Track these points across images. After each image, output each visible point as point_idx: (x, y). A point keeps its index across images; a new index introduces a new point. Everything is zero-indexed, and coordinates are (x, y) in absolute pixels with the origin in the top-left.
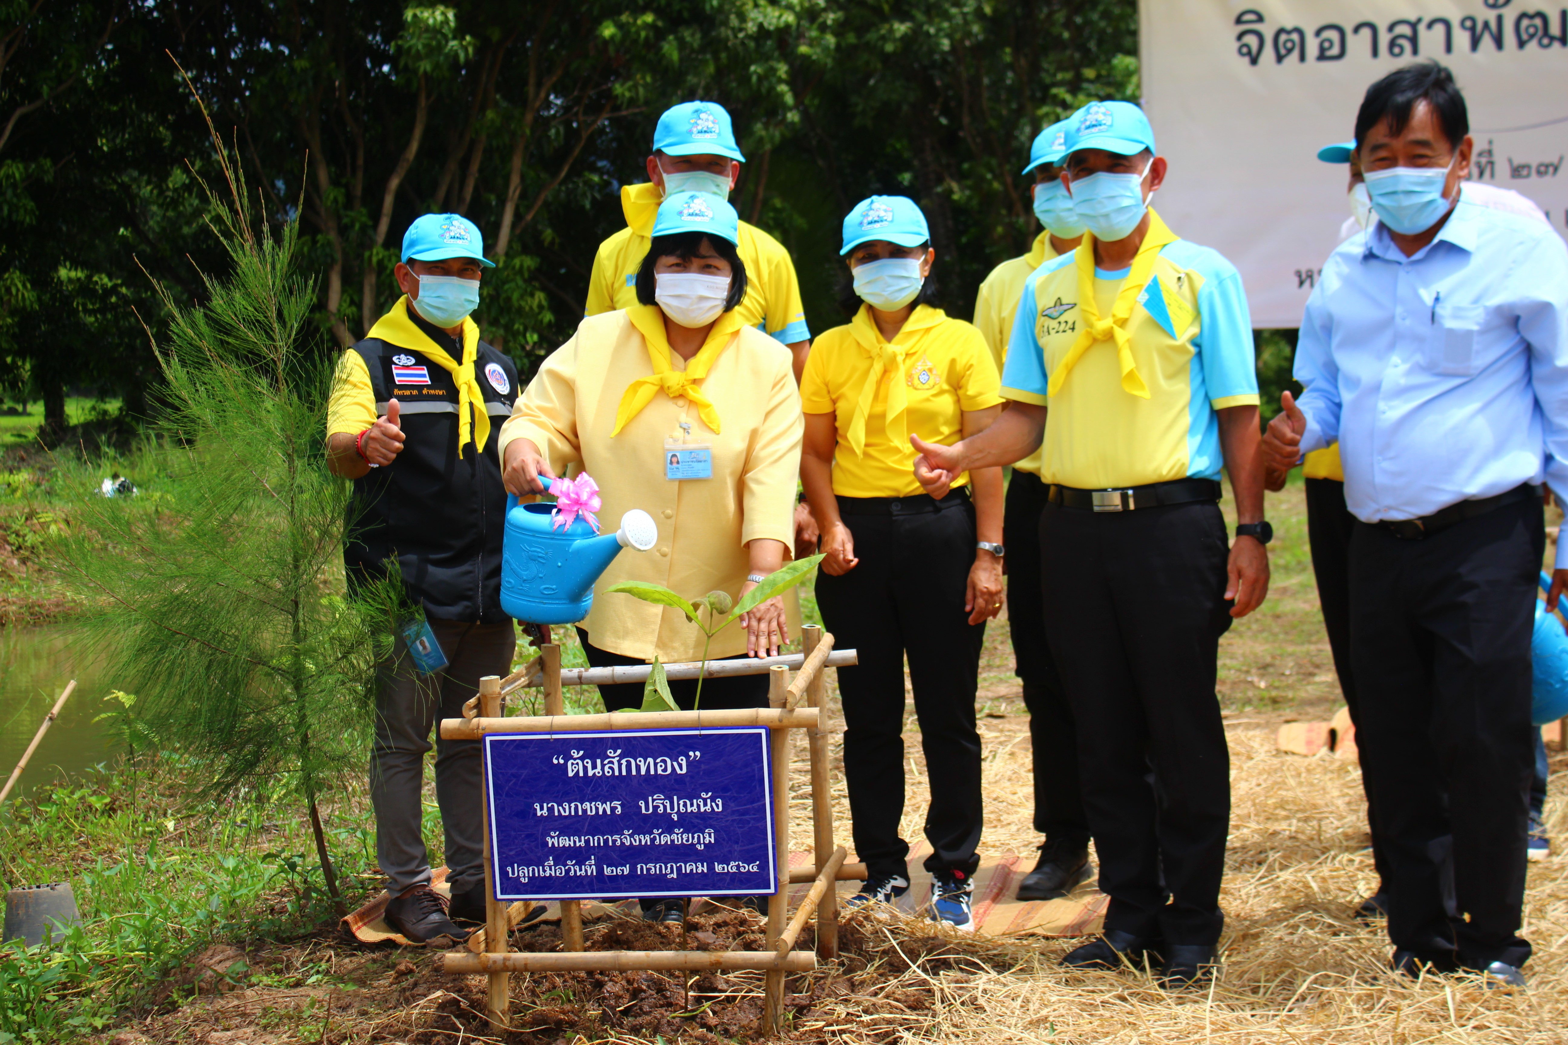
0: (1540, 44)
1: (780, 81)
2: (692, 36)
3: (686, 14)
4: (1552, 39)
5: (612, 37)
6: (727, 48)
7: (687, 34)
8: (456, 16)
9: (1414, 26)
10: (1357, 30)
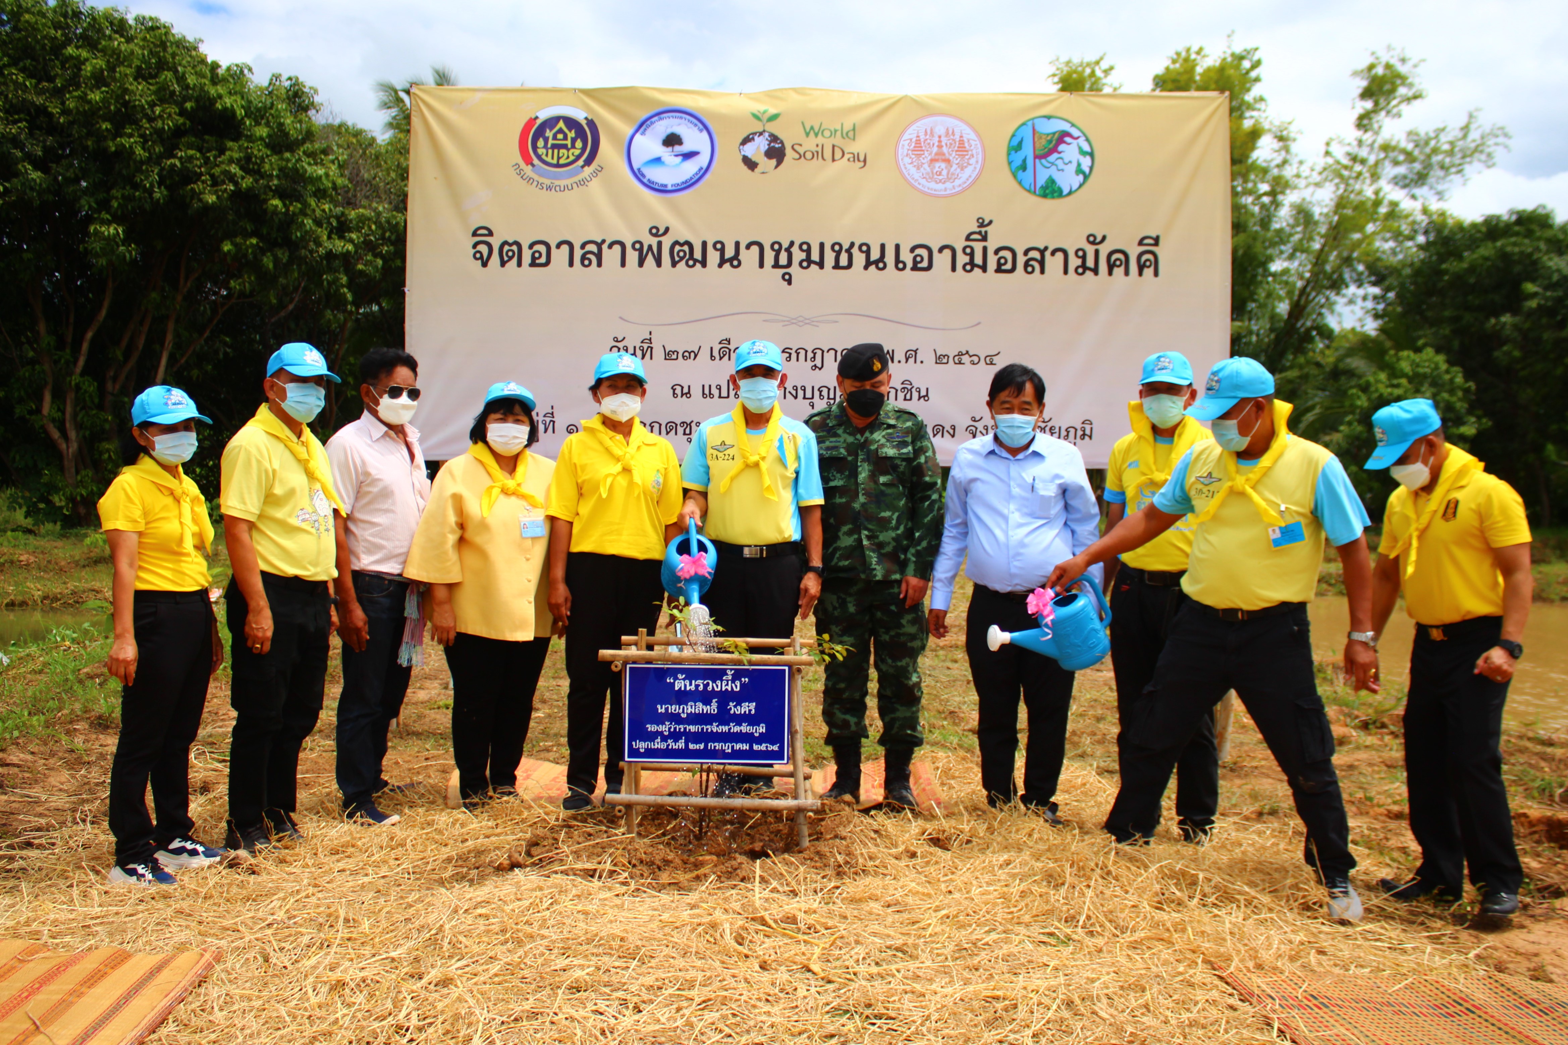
0: (687, 264)
1: (343, 286)
2: (283, 255)
3: (280, 240)
4: (696, 261)
5: (229, 251)
6: (306, 263)
7: (279, 254)
8: (123, 231)
9: (599, 245)
10: (558, 246)
